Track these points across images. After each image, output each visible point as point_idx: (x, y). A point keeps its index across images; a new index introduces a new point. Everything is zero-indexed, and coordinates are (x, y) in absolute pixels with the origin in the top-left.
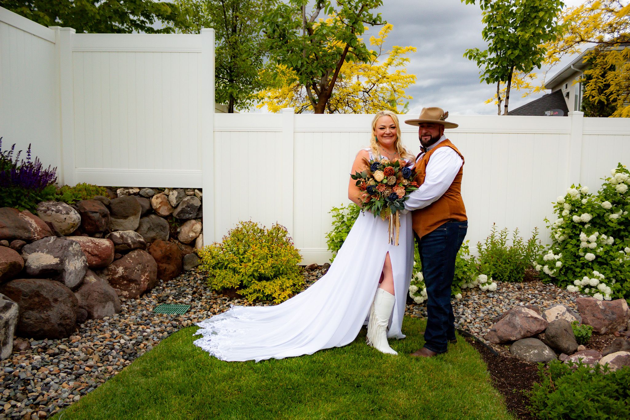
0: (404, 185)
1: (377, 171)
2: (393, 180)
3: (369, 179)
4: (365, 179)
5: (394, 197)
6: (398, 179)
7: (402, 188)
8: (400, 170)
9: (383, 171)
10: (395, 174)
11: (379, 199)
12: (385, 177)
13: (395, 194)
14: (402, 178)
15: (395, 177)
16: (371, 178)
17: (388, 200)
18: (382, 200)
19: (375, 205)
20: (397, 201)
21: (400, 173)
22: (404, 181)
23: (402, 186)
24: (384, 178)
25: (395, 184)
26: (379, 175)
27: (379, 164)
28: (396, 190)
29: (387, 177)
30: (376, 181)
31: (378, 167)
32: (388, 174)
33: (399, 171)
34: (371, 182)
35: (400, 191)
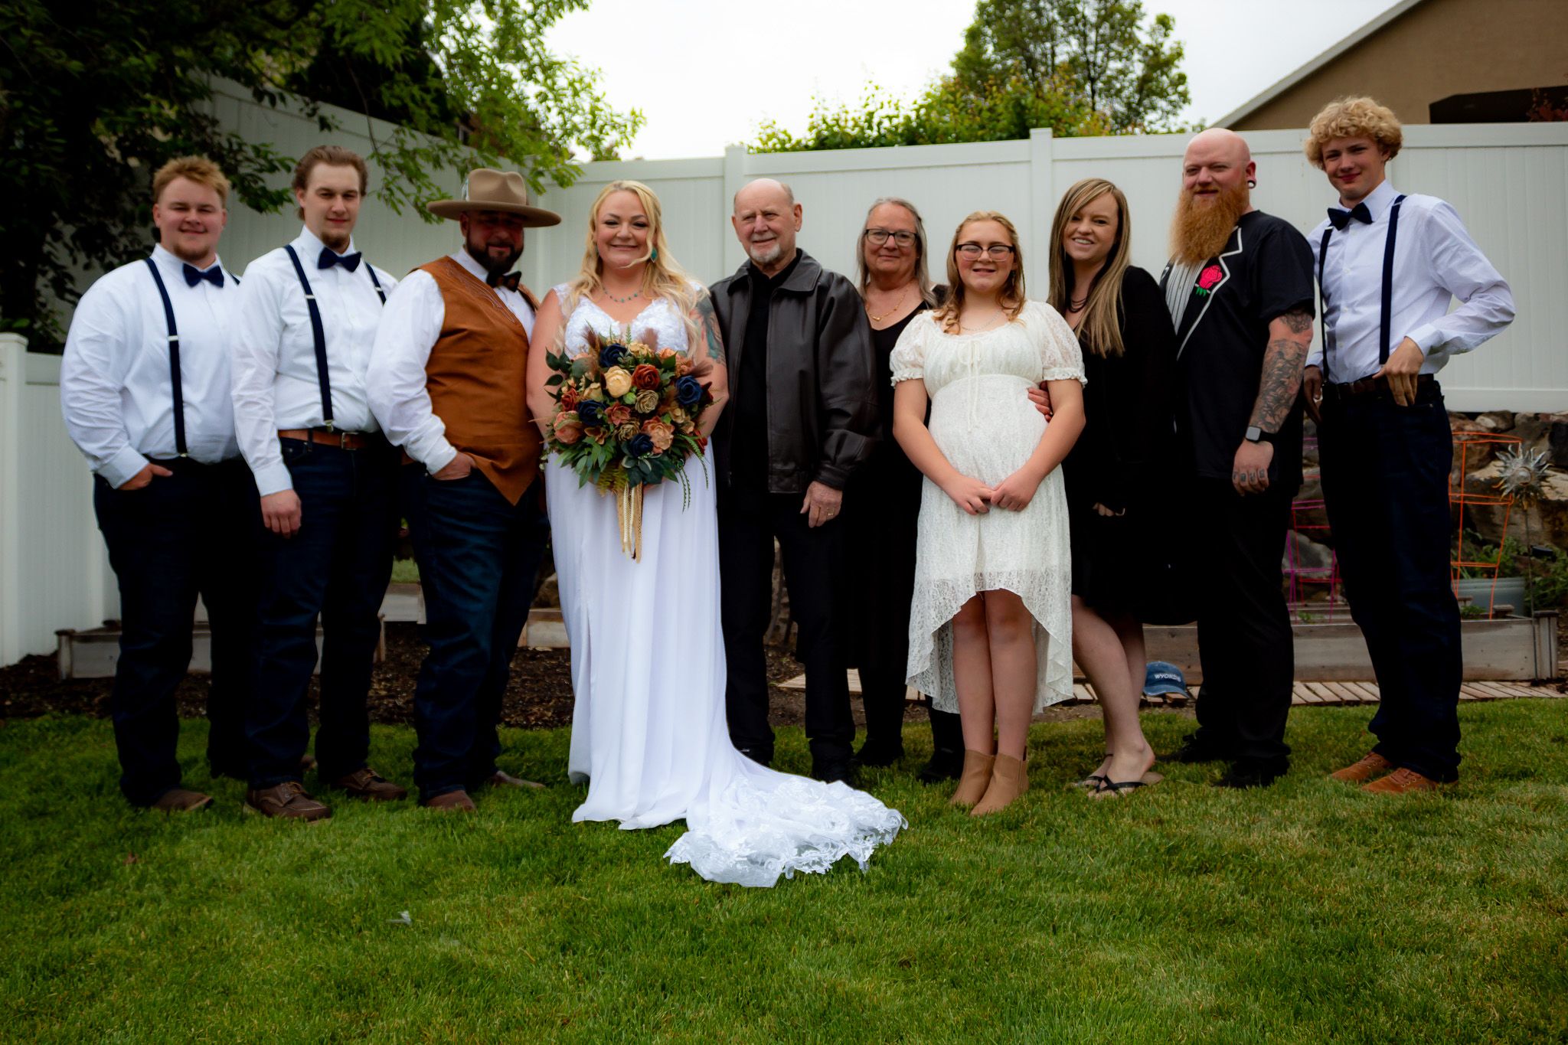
0: (673, 423)
1: (616, 367)
2: (649, 401)
3: (588, 383)
4: (577, 380)
5: (641, 444)
6: (663, 401)
7: (667, 427)
8: (673, 379)
9: (631, 372)
10: (659, 388)
11: (602, 442)
12: (634, 390)
13: (647, 438)
14: (674, 403)
15: (656, 395)
16: (596, 382)
17: (626, 451)
18: (612, 443)
19: (589, 454)
20: (648, 459)
21: (672, 389)
22: (679, 412)
23: (669, 424)
24: (630, 391)
25: (652, 414)
26: (619, 380)
27: (624, 350)
28: (653, 428)
29: (637, 391)
30: (606, 392)
31: (620, 359)
32: (641, 383)
33: (671, 384)
34: (593, 392)
35: (661, 433)
